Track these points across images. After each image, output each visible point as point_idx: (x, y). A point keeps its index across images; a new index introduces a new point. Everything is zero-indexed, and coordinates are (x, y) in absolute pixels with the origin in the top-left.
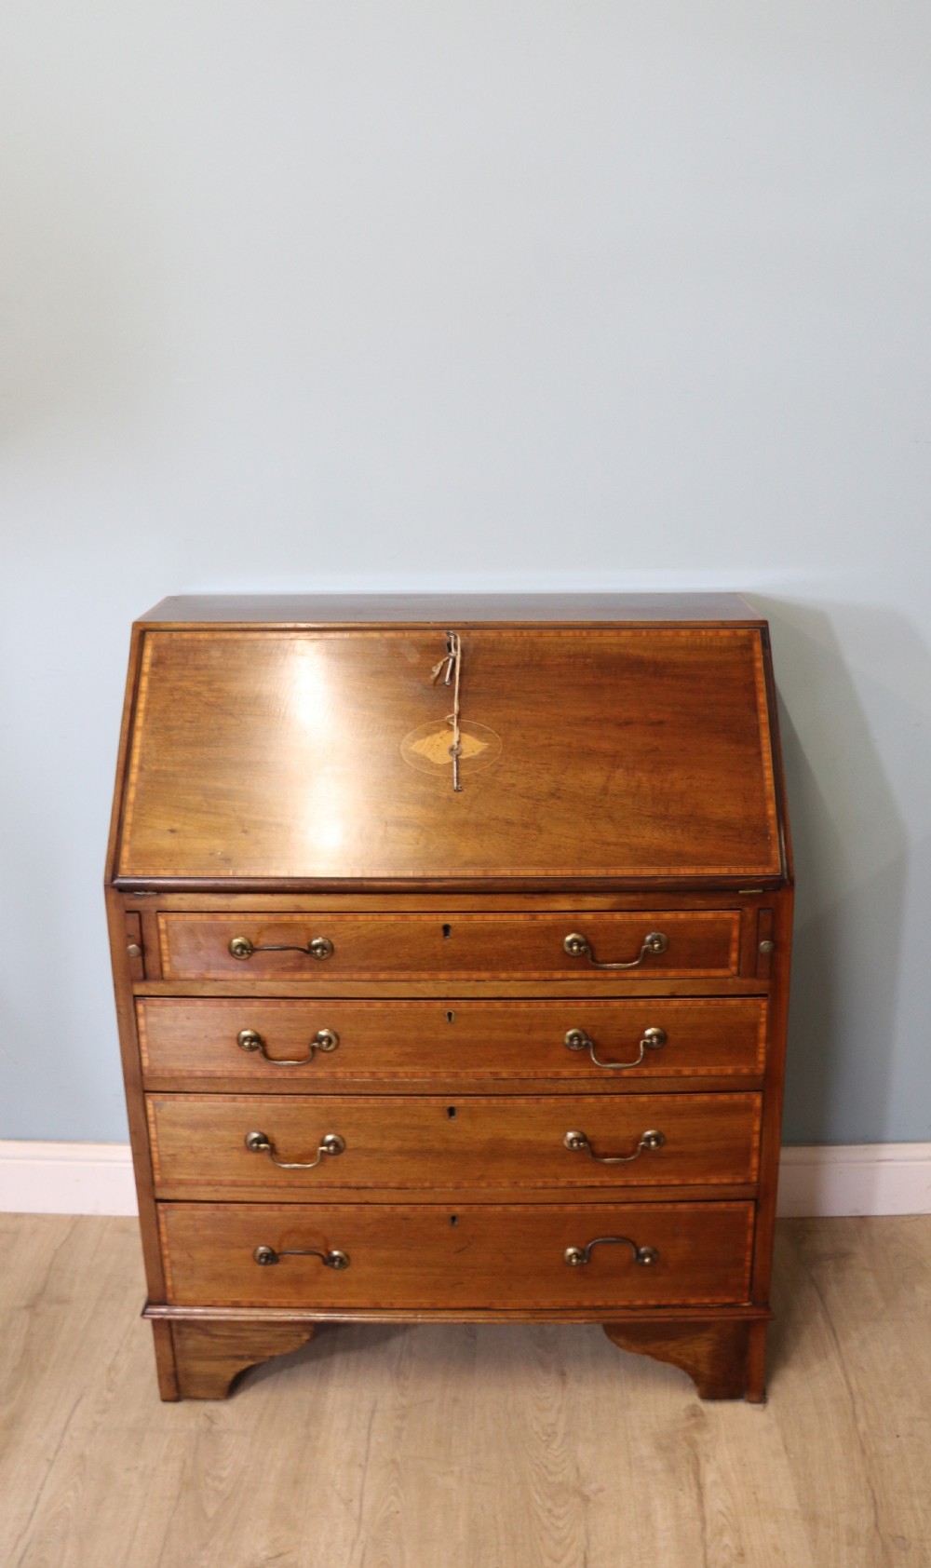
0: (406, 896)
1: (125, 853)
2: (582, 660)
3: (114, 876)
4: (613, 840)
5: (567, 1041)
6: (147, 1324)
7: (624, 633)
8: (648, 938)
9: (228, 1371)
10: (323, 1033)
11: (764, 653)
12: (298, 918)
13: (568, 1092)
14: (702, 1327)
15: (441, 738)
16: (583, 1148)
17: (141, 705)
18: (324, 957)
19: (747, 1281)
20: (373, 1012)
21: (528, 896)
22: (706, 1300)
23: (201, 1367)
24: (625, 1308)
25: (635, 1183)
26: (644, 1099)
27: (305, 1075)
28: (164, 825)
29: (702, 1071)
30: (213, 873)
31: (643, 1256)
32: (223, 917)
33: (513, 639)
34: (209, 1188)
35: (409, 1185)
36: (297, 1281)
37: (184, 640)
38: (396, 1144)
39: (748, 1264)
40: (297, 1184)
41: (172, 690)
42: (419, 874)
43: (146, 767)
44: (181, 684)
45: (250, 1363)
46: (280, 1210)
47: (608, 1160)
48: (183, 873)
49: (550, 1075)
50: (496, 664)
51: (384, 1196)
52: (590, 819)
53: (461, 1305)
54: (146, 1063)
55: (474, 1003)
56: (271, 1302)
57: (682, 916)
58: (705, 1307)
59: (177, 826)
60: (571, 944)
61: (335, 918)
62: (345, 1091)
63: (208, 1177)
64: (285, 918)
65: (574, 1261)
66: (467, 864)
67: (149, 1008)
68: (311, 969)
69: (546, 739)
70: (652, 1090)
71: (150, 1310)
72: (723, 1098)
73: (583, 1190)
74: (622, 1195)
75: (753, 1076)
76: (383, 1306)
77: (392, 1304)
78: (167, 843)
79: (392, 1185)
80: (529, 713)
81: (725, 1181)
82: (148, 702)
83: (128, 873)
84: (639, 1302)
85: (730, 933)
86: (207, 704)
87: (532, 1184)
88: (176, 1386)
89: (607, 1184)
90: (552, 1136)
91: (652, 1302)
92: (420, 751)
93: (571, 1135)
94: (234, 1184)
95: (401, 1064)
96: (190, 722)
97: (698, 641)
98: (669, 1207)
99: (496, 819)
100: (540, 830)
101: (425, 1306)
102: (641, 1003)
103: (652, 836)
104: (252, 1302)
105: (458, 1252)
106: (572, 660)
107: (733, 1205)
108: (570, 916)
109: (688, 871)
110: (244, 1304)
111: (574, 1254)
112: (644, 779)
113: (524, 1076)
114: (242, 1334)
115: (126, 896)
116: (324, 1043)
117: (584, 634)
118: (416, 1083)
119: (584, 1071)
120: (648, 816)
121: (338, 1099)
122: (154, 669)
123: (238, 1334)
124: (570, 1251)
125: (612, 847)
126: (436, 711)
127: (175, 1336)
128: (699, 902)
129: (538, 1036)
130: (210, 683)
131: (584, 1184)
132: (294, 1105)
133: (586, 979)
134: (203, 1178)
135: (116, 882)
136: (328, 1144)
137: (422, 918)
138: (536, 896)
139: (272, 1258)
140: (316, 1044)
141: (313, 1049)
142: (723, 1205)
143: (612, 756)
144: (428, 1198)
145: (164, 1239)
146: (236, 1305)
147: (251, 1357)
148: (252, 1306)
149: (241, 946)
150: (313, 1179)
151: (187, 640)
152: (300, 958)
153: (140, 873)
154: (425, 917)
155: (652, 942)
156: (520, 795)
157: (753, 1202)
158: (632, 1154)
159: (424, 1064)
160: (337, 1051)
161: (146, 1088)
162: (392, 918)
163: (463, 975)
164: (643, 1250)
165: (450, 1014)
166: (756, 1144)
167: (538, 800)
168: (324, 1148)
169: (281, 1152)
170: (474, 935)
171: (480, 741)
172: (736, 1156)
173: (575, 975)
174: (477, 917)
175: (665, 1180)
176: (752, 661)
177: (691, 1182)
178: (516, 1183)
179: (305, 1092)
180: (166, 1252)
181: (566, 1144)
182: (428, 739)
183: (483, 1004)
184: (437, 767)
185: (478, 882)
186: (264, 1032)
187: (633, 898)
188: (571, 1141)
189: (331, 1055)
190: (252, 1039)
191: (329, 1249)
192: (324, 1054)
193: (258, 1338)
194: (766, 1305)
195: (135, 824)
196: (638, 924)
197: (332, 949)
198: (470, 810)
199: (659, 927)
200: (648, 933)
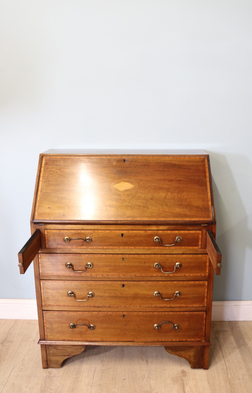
0: (112, 226)
1: (36, 213)
2: (159, 164)
3: (33, 220)
4: (167, 211)
5: (155, 266)
6: (40, 345)
7: (171, 157)
8: (177, 238)
9: (61, 359)
10: (89, 263)
11: (208, 163)
12: (82, 231)
13: (155, 280)
14: (191, 347)
15: (122, 184)
16: (159, 296)
17: (42, 175)
18: (89, 242)
19: (204, 334)
20: (102, 257)
21: (144, 226)
22: (193, 340)
23: (54, 358)
24: (170, 341)
25: (173, 306)
26: (176, 282)
27: (84, 275)
28: (47, 206)
29: (191, 275)
30: (60, 219)
31: (175, 327)
32: (62, 231)
33: (141, 159)
34: (57, 307)
35: (112, 306)
36: (81, 333)
37: (53, 158)
38: (109, 294)
39: (204, 329)
40: (81, 306)
41: (50, 171)
42: (115, 219)
43: (42, 191)
44: (52, 169)
45: (67, 357)
46: (76, 313)
47: (166, 299)
48: (52, 219)
49: (150, 276)
50: (136, 165)
51: (105, 309)
52: (161, 205)
53: (125, 340)
54: (41, 271)
55: (130, 255)
56: (74, 339)
57: (186, 232)
58: (192, 342)
59: (50, 206)
60: (156, 239)
61: (93, 232)
62: (95, 280)
63: (57, 304)
64: (79, 231)
65: (156, 328)
66: (128, 217)
67: (42, 256)
68: (86, 245)
69: (150, 184)
70: (178, 280)
71: (40, 342)
72: (197, 282)
73: (159, 308)
74: (169, 310)
75: (205, 276)
76: (104, 340)
77: (107, 340)
78: (48, 211)
79: (107, 306)
80: (145, 177)
81: (198, 306)
82: (43, 174)
83: (37, 219)
84: (174, 340)
85: (199, 237)
86: (59, 175)
87: (145, 306)
88: (47, 364)
89: (165, 306)
90: (150, 293)
91: (178, 340)
92: (116, 187)
93: (156, 292)
94: (64, 306)
95: (110, 272)
96: (55, 179)
97: (190, 159)
98: (182, 313)
99: (136, 205)
100: (148, 208)
101: (116, 340)
102: (175, 256)
103: (178, 210)
104: (68, 339)
105: (125, 325)
106: (157, 164)
107: (200, 313)
108: (156, 231)
109: (188, 219)
110: (66, 340)
111: (157, 326)
112: (176, 195)
113: (143, 275)
114: (65, 349)
115: (36, 225)
116: (89, 266)
117: (160, 157)
118: (114, 278)
119: (159, 275)
120: (177, 205)
121: (93, 282)
122: (45, 166)
123: (64, 349)
124: (155, 325)
125: (167, 213)
126: (120, 177)
127: (47, 349)
128: (191, 228)
129: (147, 264)
130: (60, 169)
131: (159, 306)
132: (81, 283)
133: (160, 249)
134: (56, 304)
135: (33, 221)
136: (90, 295)
137: (116, 231)
138: (147, 226)
139: (74, 326)
140: (87, 266)
141: (86, 268)
142: (197, 313)
143: (167, 189)
144: (117, 310)
145: (45, 321)
146: (64, 340)
147: (68, 355)
148: (68, 340)
149: (67, 239)
150: (86, 304)
151: (54, 158)
152: (83, 242)
153: (40, 219)
154: (117, 231)
155: (178, 239)
156: (143, 199)
157: (205, 312)
158: (173, 298)
159: (116, 272)
160: (93, 268)
161: (41, 279)
162: (108, 231)
163: (127, 247)
164: (175, 325)
165: (123, 258)
166: (206, 296)
167: (147, 200)
168: (89, 295)
169: (77, 297)
170: (129, 236)
171: (132, 185)
172: (200, 299)
173: (157, 248)
174: (131, 231)
175: (181, 305)
176: (205, 165)
177: (188, 306)
178: (141, 306)
179: (84, 280)
180: (45, 325)
181: (154, 295)
182: (118, 184)
183: (132, 255)
184: (120, 191)
185: (131, 222)
186: (73, 263)
187: (173, 226)
188: (156, 294)
189: (91, 269)
190: (70, 265)
191: (90, 324)
192: (89, 269)
193: (70, 350)
194: (209, 342)
195: (39, 206)
196: (174, 234)
197: (92, 240)
198: (129, 202)
199: (180, 235)
200: (177, 236)
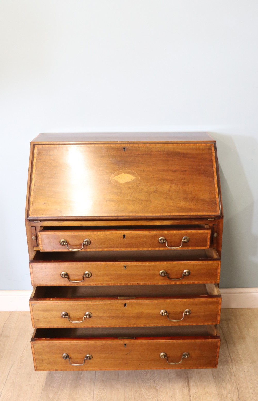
0: (113, 221)
1: (31, 210)
2: (163, 153)
3: (28, 217)
4: (172, 205)
5: (160, 274)
7: (174, 145)
8: (183, 238)
10: (87, 272)
11: (215, 151)
16: (166, 315)
17: (34, 166)
18: (88, 245)
20: (102, 266)
21: (147, 221)
25: (182, 325)
26: (185, 300)
28: (42, 202)
29: (201, 282)
30: (56, 215)
31: (185, 356)
33: (142, 146)
38: (108, 315)
39: (218, 357)
42: (116, 215)
46: (70, 343)
47: (174, 320)
48: (49, 216)
50: (138, 154)
52: (165, 199)
54: (32, 282)
57: (193, 231)
59: (46, 202)
60: (161, 240)
61: (91, 233)
65: (163, 357)
66: (131, 212)
67: (33, 266)
69: (152, 175)
72: (210, 300)
76: (103, 370)
78: (43, 207)
80: (147, 168)
83: (32, 216)
85: (208, 236)
86: (54, 166)
90: (156, 311)
93: (162, 311)
95: (110, 281)
96: (49, 171)
99: (138, 199)
100: (151, 202)
101: (116, 370)
102: (183, 262)
105: (127, 354)
106: (159, 153)
109: (193, 214)
110: (59, 370)
111: (164, 355)
112: (181, 187)
115: (31, 222)
116: (87, 275)
117: (163, 145)
119: (166, 283)
120: (182, 198)
122: (38, 156)
124: (162, 354)
125: (171, 207)
126: (120, 167)
129: (152, 272)
132: (76, 304)
135: (28, 218)
136: (87, 315)
137: (117, 233)
138: (150, 221)
140: (85, 276)
143: (171, 181)
145: (33, 352)
146: (57, 370)
149: (64, 242)
150: (82, 325)
153: (35, 216)
155: (184, 239)
156: (145, 192)
159: (117, 281)
160: (91, 277)
165: (125, 266)
166: (219, 313)
167: (150, 193)
168: (85, 317)
169: (72, 318)
170: (132, 237)
173: (162, 249)
174: (133, 232)
175: (191, 324)
176: (211, 153)
178: (145, 325)
185: (133, 217)
186: (69, 272)
187: (177, 221)
188: (162, 313)
189: (89, 278)
190: (65, 275)
192: (87, 278)
195: (33, 201)
196: (180, 234)
197: (90, 243)
198: (131, 196)
199: (186, 235)
200: (183, 237)
